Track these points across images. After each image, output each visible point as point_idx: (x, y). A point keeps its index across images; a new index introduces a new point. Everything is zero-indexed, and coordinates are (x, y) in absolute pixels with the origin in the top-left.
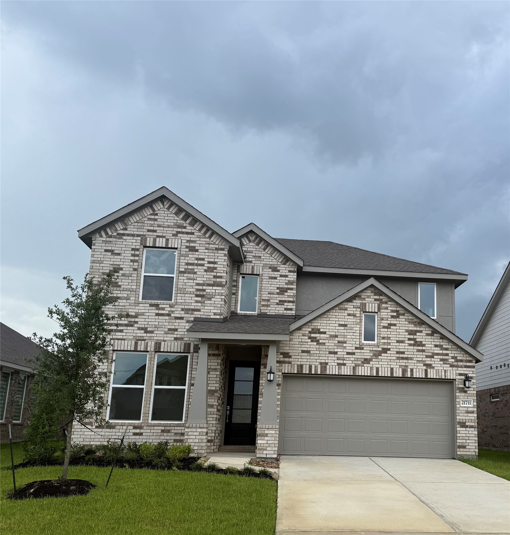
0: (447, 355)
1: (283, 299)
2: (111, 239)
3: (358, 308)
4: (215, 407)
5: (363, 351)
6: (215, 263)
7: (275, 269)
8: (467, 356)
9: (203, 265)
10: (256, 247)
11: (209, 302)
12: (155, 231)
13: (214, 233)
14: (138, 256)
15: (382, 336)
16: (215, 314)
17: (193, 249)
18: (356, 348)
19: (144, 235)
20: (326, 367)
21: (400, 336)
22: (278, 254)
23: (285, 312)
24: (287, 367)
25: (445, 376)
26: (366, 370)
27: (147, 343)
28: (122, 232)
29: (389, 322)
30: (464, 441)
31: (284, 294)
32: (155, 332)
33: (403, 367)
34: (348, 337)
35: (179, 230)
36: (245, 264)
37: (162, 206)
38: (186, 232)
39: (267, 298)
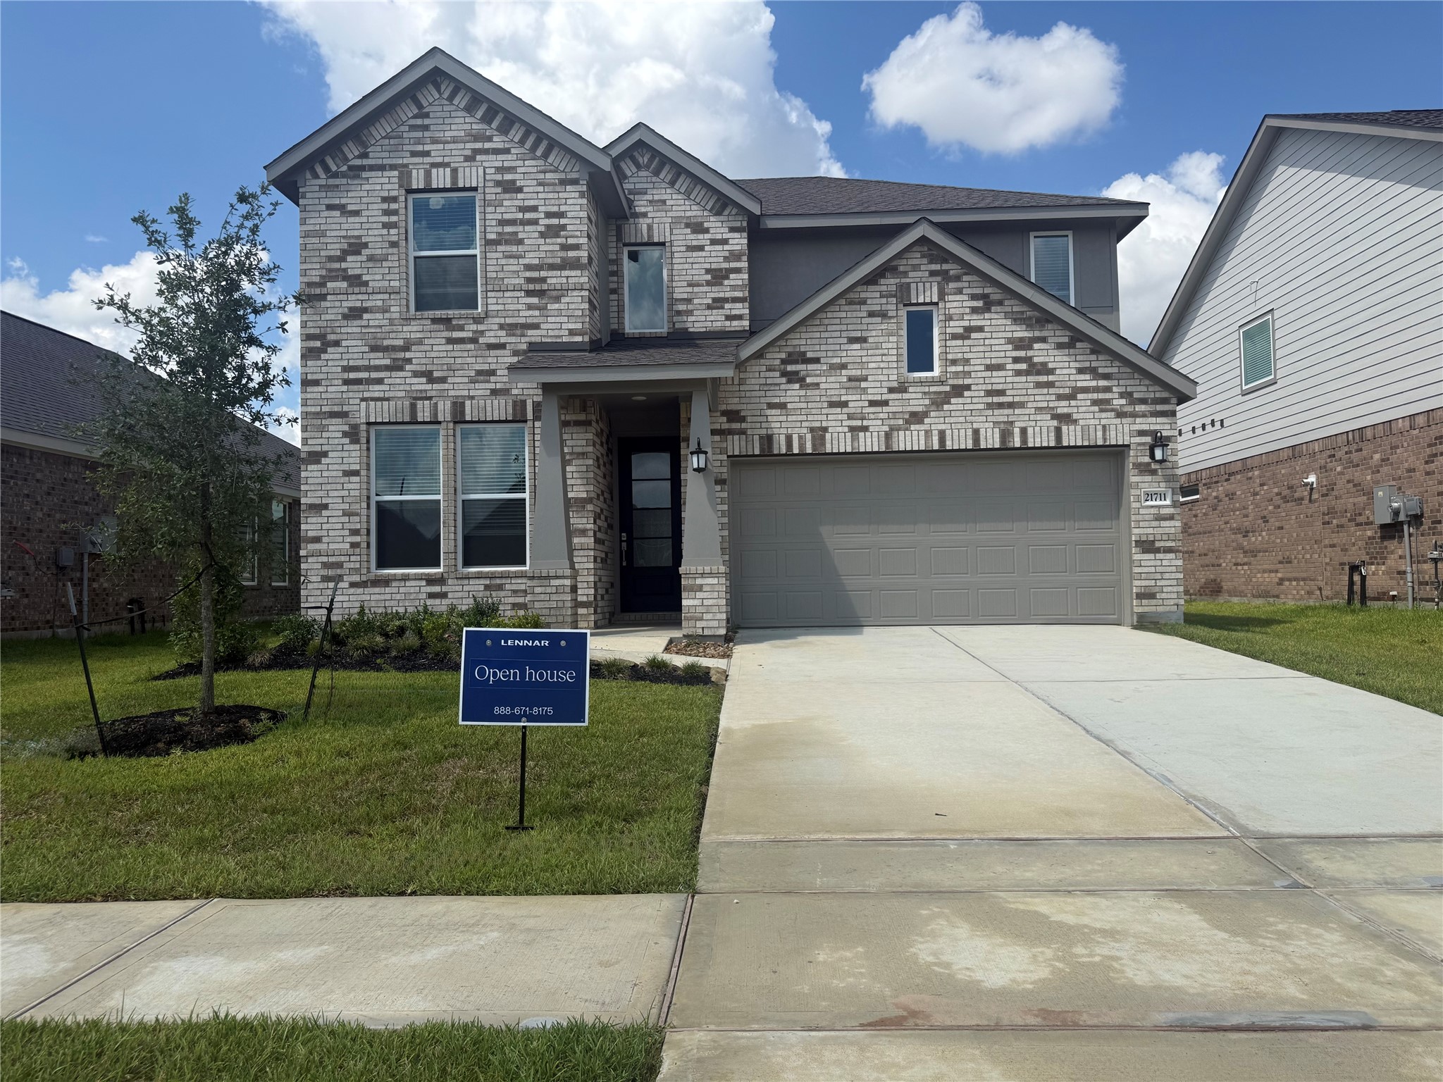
0: (1108, 389)
1: (721, 295)
2: (337, 181)
3: (892, 296)
4: (591, 533)
5: (906, 396)
6: (561, 215)
7: (698, 228)
8: (1157, 388)
9: (535, 222)
10: (654, 179)
11: (556, 306)
12: (427, 154)
13: (553, 144)
14: (395, 212)
15: (950, 357)
16: (572, 332)
17: (511, 188)
18: (891, 390)
19: (406, 166)
20: (823, 438)
21: (993, 355)
22: (703, 192)
23: (728, 323)
24: (736, 443)
25: (1105, 440)
26: (915, 438)
27: (436, 403)
28: (358, 162)
29: (966, 324)
30: (1153, 583)
31: (721, 284)
32: (450, 380)
33: (1002, 426)
34: (871, 365)
35: (478, 145)
36: (632, 220)
37: (437, 96)
38: (493, 149)
39: (685, 296)
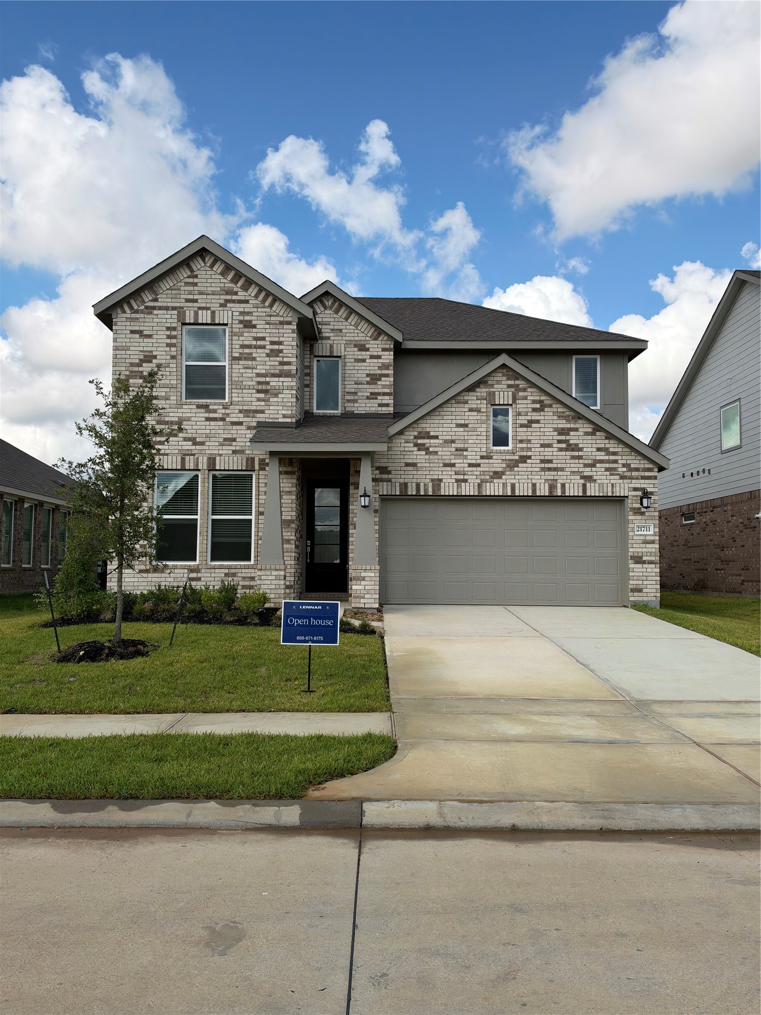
0: (616, 462)
1: (376, 391)
2: (137, 316)
3: (484, 399)
4: (293, 542)
5: (491, 461)
6: (280, 343)
7: (362, 348)
8: (646, 462)
9: (264, 347)
10: (335, 316)
11: (275, 399)
12: (196, 301)
13: (276, 299)
14: (175, 337)
15: (519, 438)
16: (284, 416)
17: (249, 325)
18: (482, 457)
19: (182, 308)
20: (440, 485)
21: (545, 438)
22: (366, 325)
23: (380, 409)
24: (385, 487)
25: (613, 493)
26: (496, 488)
27: (198, 458)
28: (151, 304)
29: (529, 418)
30: (641, 582)
31: (376, 384)
32: (207, 444)
33: (550, 482)
34: (470, 441)
35: (229, 297)
36: (320, 341)
37: (203, 265)
38: (238, 300)
39: (353, 390)
